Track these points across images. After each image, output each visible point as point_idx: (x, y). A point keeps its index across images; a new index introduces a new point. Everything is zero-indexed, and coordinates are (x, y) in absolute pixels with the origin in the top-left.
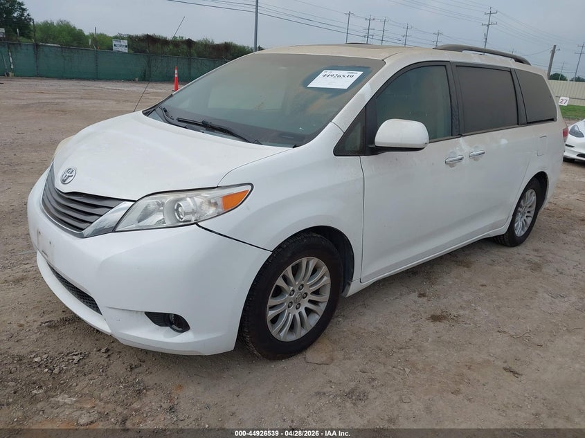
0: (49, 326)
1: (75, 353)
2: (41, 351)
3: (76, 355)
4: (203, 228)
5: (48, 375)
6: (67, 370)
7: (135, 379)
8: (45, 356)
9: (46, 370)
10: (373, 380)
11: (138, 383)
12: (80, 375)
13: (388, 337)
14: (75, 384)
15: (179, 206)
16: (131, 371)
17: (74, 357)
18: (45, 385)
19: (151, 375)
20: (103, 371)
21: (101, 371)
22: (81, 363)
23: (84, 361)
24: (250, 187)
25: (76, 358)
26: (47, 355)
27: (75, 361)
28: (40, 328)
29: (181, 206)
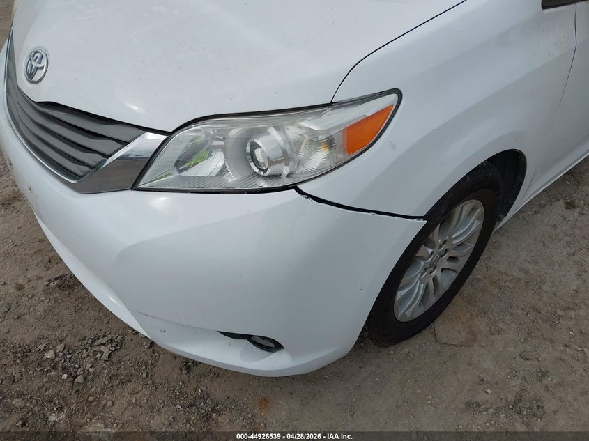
0: (60, 287)
1: (104, 341)
2: (53, 337)
3: (104, 344)
4: (309, 196)
5: (69, 385)
6: (94, 374)
7: (196, 390)
8: (60, 348)
9: (65, 376)
10: (544, 374)
11: (202, 398)
12: (115, 383)
13: (544, 288)
14: (110, 403)
15: (255, 146)
16: (188, 373)
17: (103, 348)
18: (66, 403)
19: (218, 380)
20: (147, 376)
21: (144, 375)
22: (114, 359)
23: (118, 354)
24: (394, 97)
25: (105, 350)
26: (62, 345)
27: (105, 357)
28: (47, 291)
29: (259, 147)
